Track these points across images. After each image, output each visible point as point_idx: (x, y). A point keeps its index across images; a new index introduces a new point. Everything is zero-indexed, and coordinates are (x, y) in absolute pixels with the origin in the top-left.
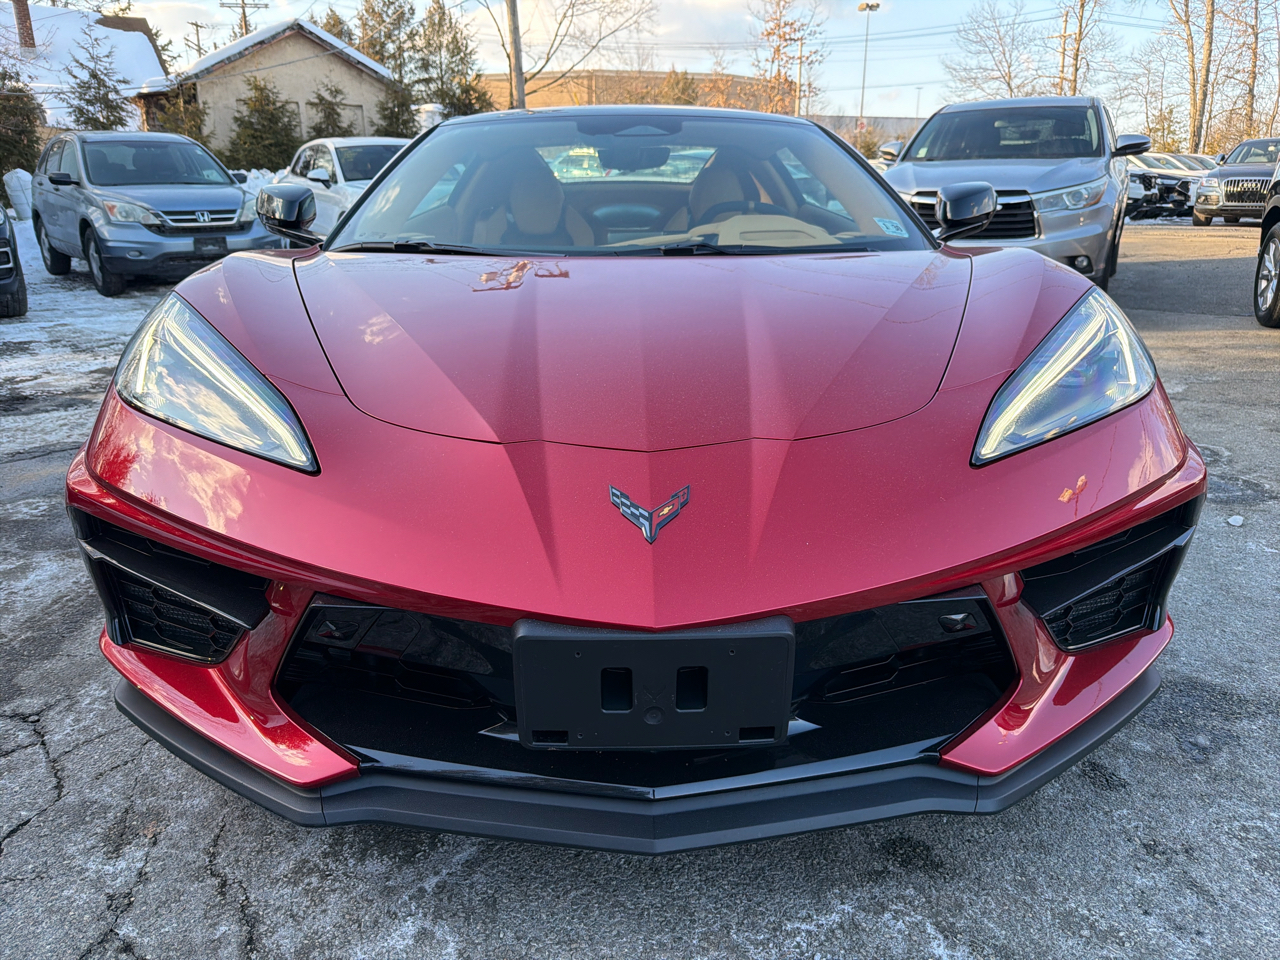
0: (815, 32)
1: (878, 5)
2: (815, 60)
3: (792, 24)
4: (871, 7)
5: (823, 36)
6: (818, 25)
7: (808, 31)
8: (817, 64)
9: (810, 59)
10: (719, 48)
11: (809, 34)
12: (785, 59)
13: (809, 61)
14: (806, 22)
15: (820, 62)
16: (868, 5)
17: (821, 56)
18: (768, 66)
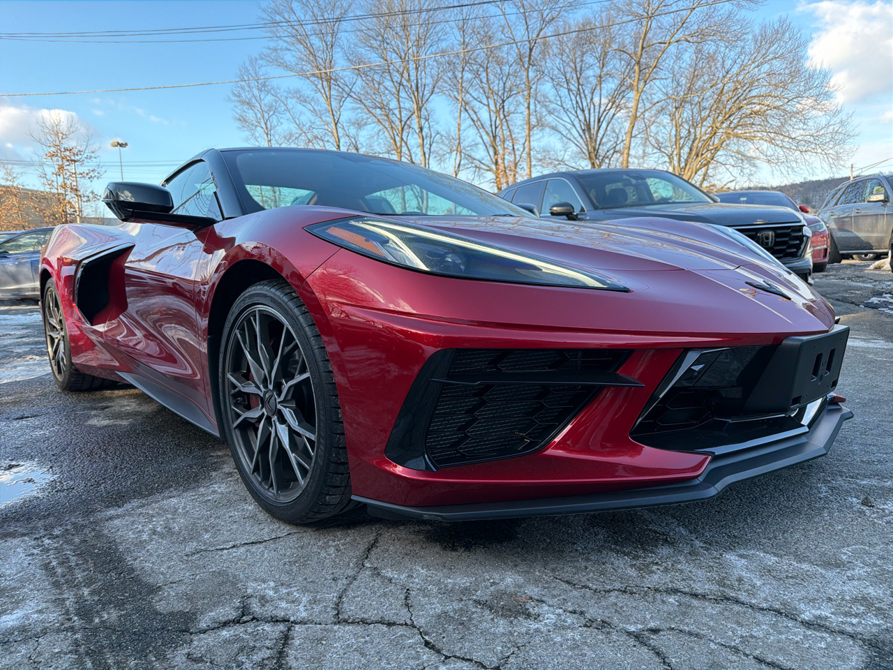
0: (91, 157)
1: (126, 144)
2: (93, 175)
3: (71, 150)
4: (121, 145)
5: (98, 160)
6: (93, 152)
7: (85, 156)
8: (95, 178)
9: (90, 175)
10: (8, 164)
11: (86, 158)
12: (68, 174)
13: (89, 176)
14: (82, 149)
15: (98, 178)
16: (118, 143)
17: (98, 173)
18: (54, 178)
